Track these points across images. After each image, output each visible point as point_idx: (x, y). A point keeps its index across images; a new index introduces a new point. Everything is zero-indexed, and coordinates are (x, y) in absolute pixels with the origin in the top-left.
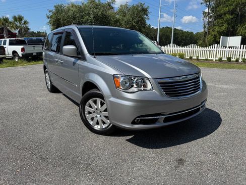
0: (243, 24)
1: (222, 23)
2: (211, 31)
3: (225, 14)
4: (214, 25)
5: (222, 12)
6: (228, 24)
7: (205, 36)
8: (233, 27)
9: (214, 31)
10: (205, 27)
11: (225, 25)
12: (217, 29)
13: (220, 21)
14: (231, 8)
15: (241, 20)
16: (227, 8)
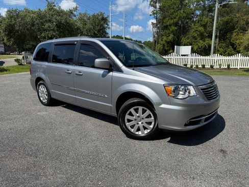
0: (185, 35)
1: (169, 33)
2: (160, 40)
3: (170, 25)
4: (162, 35)
5: (168, 24)
6: (174, 35)
7: (155, 45)
8: (178, 38)
9: (162, 40)
10: (154, 37)
11: (172, 36)
12: (165, 38)
13: (167, 32)
14: (176, 20)
15: (183, 32)
16: (172, 21)
